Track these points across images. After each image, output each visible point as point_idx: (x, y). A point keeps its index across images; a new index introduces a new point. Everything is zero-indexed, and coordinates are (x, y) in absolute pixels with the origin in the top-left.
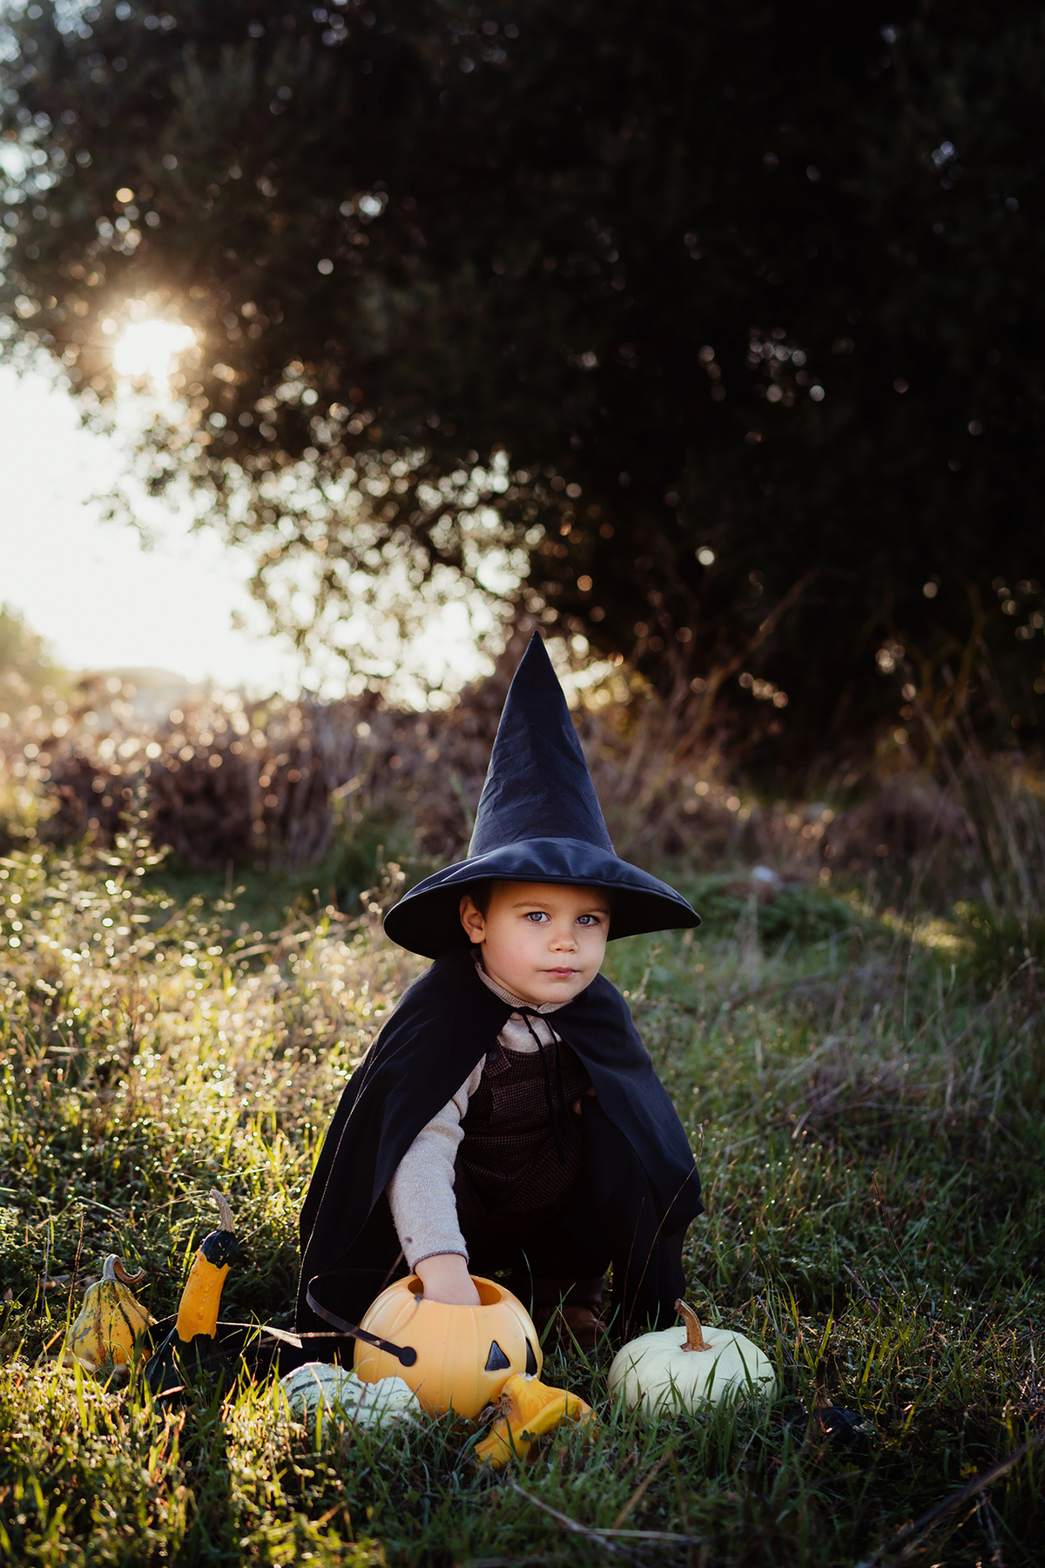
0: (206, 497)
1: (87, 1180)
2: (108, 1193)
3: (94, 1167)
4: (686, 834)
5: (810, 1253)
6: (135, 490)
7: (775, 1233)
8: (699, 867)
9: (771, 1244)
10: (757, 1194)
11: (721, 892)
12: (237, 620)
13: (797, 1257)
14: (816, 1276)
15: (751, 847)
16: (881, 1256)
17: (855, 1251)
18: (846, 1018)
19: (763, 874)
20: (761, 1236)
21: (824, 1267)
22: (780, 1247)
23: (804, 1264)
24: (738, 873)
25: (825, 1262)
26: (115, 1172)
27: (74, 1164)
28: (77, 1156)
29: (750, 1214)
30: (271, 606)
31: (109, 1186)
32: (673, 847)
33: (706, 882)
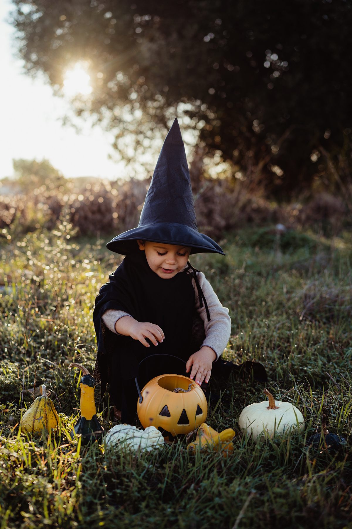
0: (95, 116)
1: (45, 350)
2: (53, 354)
3: (48, 345)
4: (254, 216)
5: (311, 365)
6: (72, 115)
7: (297, 357)
8: (260, 226)
9: (296, 362)
10: (288, 342)
11: (266, 233)
12: (110, 157)
13: (307, 366)
14: (314, 374)
15: (275, 218)
16: (336, 363)
17: (327, 362)
18: (313, 274)
19: (280, 227)
20: (292, 359)
21: (316, 370)
22: (299, 362)
23: (309, 369)
24: (272, 227)
25: (316, 368)
26: (56, 346)
27: (41, 343)
28: (43, 340)
29: (287, 349)
30: (120, 151)
31: (54, 351)
32: (250, 220)
33: (262, 230)
